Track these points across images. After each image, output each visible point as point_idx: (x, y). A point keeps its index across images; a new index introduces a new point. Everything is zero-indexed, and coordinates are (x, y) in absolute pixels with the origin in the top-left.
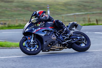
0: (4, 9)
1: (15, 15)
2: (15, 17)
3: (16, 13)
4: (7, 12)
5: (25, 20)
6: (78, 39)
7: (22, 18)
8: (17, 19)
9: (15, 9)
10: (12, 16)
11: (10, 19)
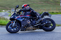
0: (32, 2)
1: (39, 6)
2: (39, 7)
3: (40, 5)
4: (34, 4)
5: (46, 9)
6: (46, 23)
7: (44, 8)
8: (41, 9)
9: (39, 2)
10: (37, 7)
11: (36, 9)
